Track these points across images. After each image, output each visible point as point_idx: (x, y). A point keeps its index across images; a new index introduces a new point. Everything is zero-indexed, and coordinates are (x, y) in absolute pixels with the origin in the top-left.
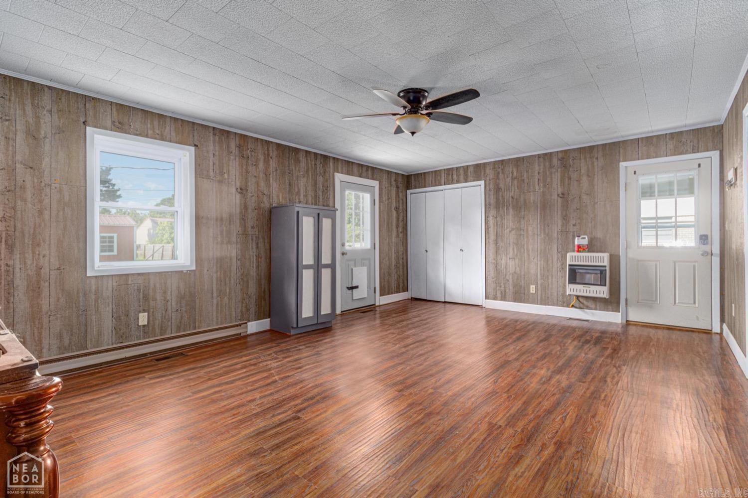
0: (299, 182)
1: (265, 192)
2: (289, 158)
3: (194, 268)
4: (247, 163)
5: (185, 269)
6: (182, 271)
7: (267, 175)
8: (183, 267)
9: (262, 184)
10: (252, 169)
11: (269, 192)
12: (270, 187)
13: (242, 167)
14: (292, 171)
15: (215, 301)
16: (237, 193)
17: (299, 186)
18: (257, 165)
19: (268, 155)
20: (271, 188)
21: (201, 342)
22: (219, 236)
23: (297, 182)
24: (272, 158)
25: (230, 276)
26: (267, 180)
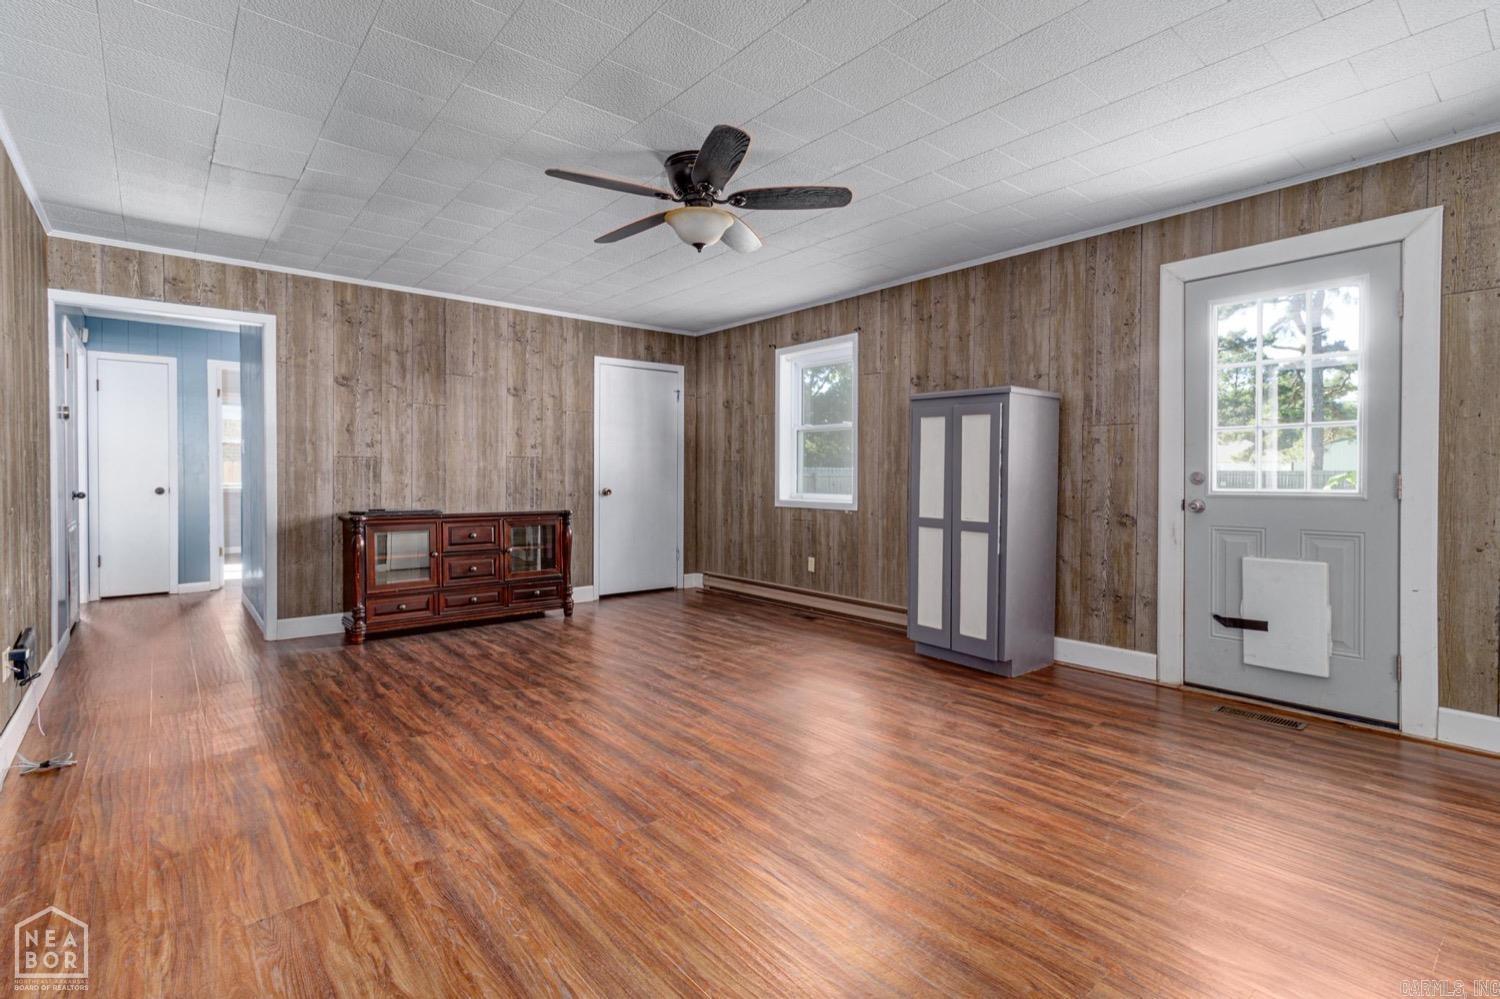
0: (1038, 329)
1: (959, 374)
2: (1011, 286)
3: (856, 509)
4: (929, 326)
5: (846, 509)
6: (844, 511)
7: (963, 338)
8: (844, 505)
9: (954, 358)
10: (937, 337)
11: (967, 370)
12: (968, 361)
13: (920, 337)
14: (1020, 310)
15: (880, 564)
16: (913, 386)
17: (1038, 339)
18: (944, 327)
19: (967, 295)
20: (971, 362)
21: (858, 618)
22: (886, 462)
23: (1034, 332)
24: (974, 300)
25: (900, 527)
26: (963, 348)
